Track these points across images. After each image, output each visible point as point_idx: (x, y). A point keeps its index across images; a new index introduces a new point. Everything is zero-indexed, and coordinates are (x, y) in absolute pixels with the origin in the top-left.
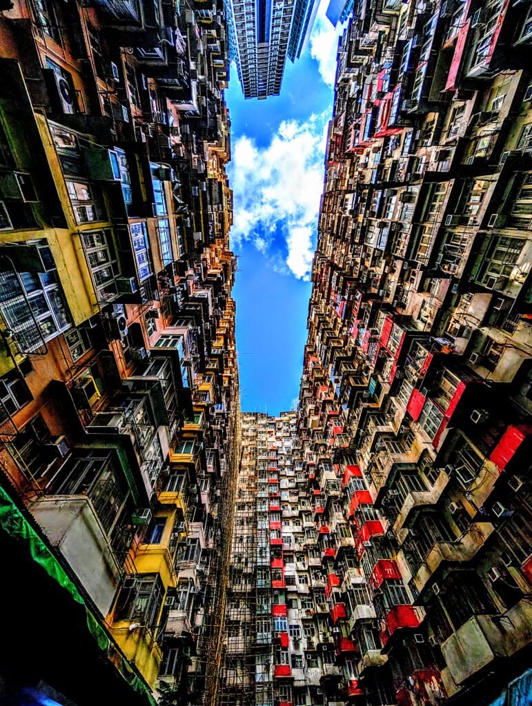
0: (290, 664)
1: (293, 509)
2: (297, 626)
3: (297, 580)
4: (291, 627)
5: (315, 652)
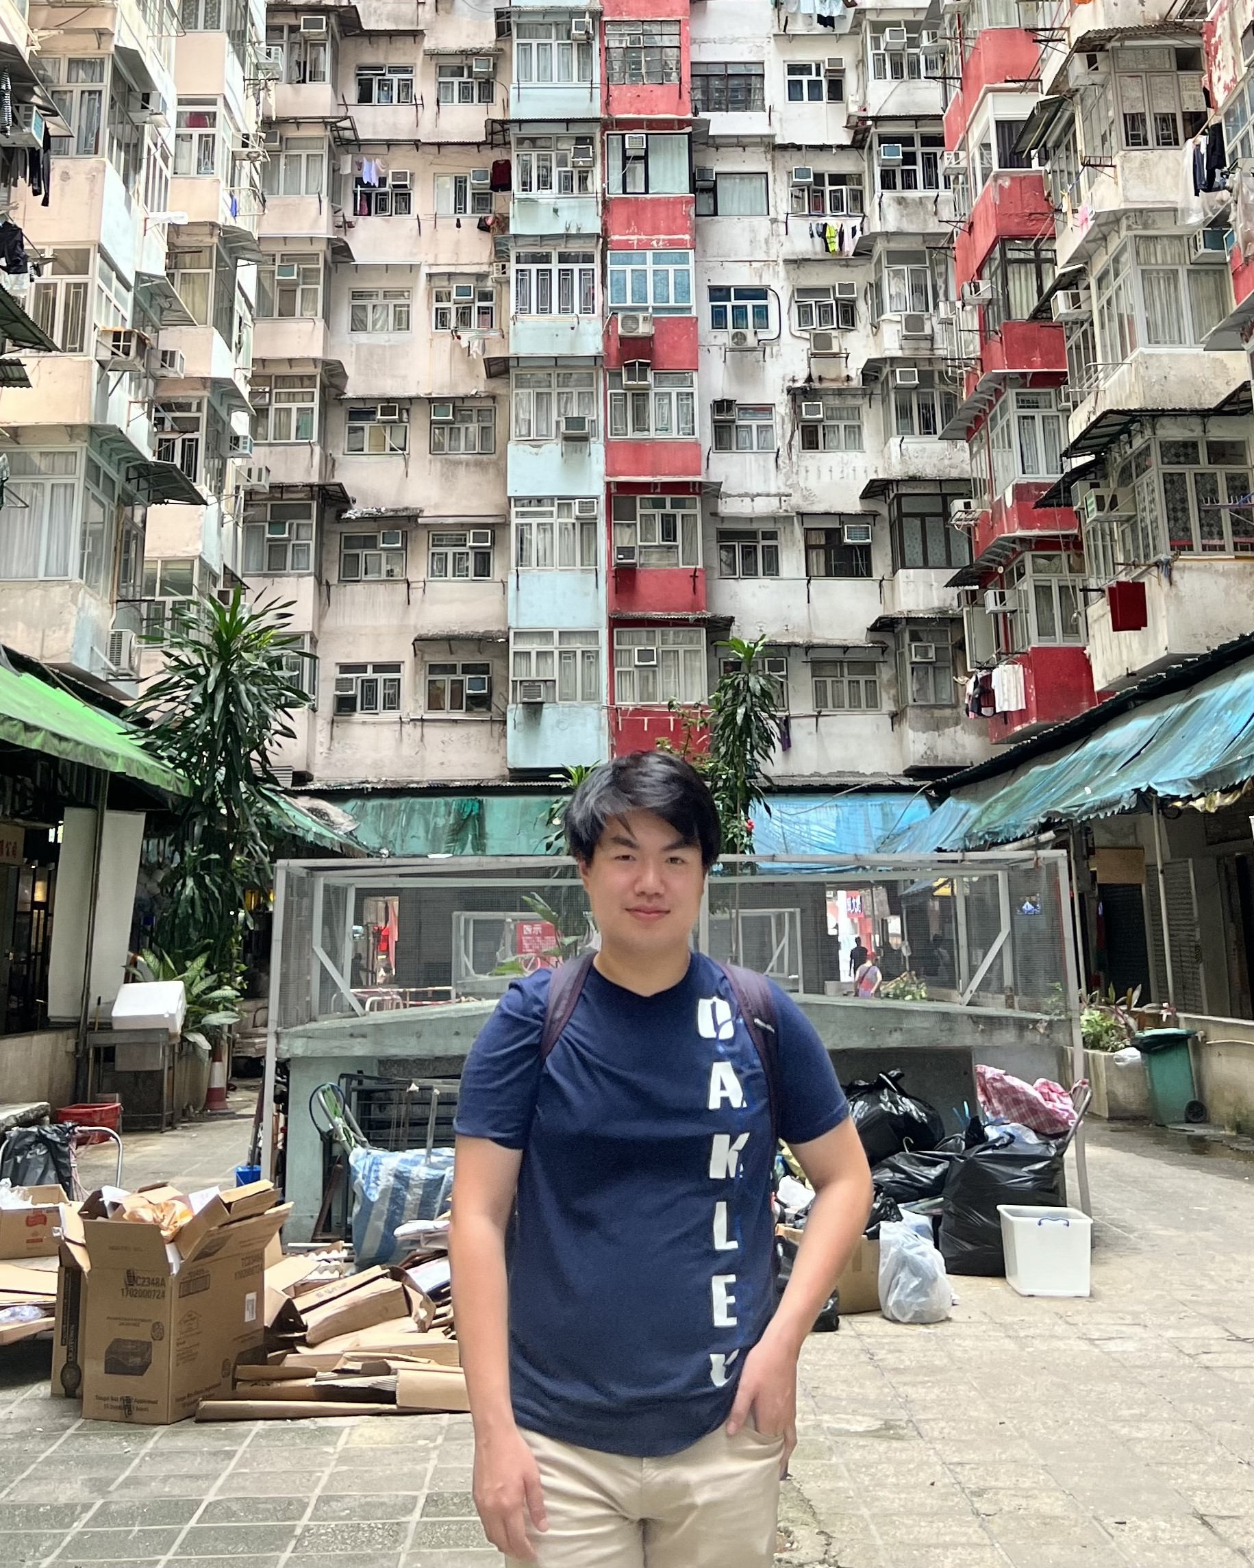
0: (705, 434)
2: (761, 293)
3: (775, 85)
4: (718, 293)
5: (853, 393)
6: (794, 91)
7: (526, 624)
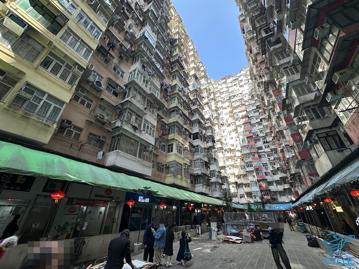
0: (265, 175)
1: (257, 119)
2: (267, 163)
3: (264, 147)
4: (263, 164)
5: (277, 170)
6: (265, 148)
7: (253, 191)
